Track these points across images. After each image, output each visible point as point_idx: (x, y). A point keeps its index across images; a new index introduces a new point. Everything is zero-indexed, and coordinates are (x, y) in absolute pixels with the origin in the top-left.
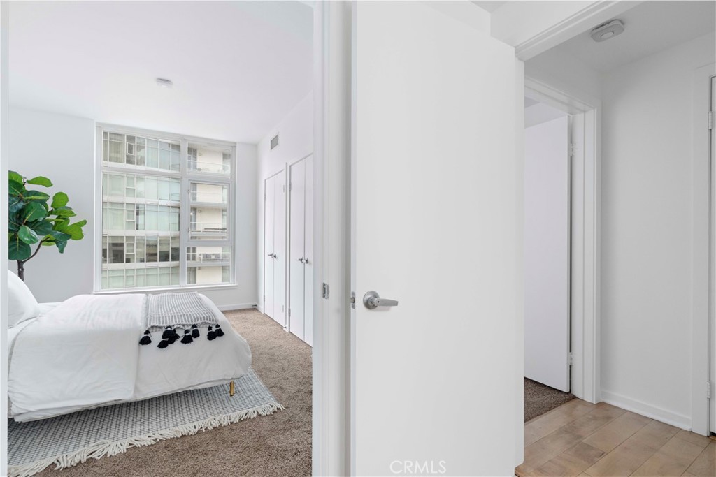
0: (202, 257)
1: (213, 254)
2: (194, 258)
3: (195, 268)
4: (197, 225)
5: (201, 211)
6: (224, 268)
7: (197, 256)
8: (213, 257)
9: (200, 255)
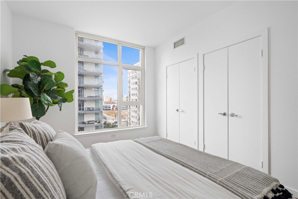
0: (86, 109)
1: (91, 108)
2: (83, 110)
3: (84, 114)
4: (84, 95)
5: (86, 89)
6: (96, 114)
7: (84, 109)
8: (91, 109)
9: (86, 108)
